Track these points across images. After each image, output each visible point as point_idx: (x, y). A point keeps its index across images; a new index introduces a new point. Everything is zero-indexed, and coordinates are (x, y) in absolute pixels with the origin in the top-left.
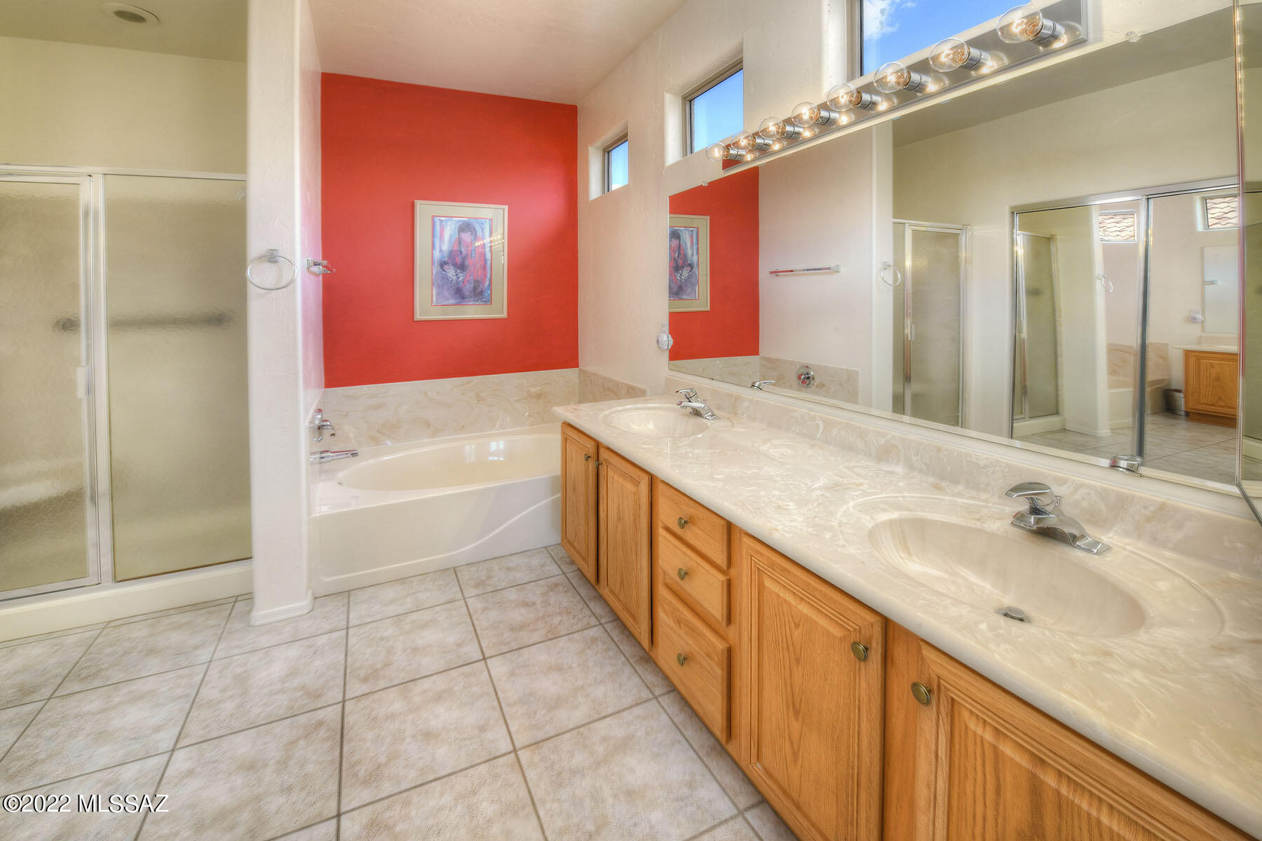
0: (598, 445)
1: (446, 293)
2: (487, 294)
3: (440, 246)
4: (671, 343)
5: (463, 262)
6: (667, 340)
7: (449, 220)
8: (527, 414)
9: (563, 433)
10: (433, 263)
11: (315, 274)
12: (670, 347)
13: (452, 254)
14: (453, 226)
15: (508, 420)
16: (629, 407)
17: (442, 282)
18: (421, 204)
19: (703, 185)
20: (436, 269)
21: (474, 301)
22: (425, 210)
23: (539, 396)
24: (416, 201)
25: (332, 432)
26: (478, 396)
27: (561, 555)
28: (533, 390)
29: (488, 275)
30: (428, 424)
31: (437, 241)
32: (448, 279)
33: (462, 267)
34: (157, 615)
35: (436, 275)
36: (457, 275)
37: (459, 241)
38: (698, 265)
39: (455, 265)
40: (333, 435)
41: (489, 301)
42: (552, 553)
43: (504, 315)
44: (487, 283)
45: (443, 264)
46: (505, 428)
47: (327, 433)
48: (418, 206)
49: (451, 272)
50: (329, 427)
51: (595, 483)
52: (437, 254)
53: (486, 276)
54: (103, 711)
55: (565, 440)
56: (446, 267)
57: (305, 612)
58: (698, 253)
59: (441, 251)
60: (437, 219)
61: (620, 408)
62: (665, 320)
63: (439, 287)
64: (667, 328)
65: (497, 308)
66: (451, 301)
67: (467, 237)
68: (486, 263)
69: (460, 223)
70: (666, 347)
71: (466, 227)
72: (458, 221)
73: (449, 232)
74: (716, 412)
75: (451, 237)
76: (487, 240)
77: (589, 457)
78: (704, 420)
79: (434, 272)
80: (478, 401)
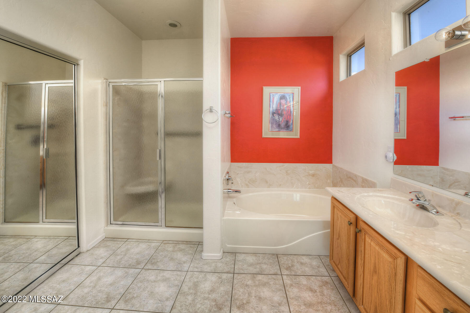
0: (357, 218)
1: (275, 126)
2: (291, 127)
3: (273, 106)
4: (395, 158)
5: (282, 113)
6: (392, 156)
7: (276, 94)
8: (307, 183)
9: (332, 203)
10: (270, 113)
11: (227, 117)
12: (394, 161)
13: (277, 110)
14: (278, 97)
15: (299, 185)
16: (371, 194)
17: (273, 121)
18: (265, 88)
19: (426, 61)
20: (271, 115)
21: (286, 130)
22: (267, 90)
23: (313, 175)
24: (263, 87)
25: (232, 182)
26: (287, 172)
27: (327, 264)
28: (311, 172)
29: (292, 118)
30: (267, 182)
31: (271, 104)
32: (275, 120)
33: (280, 115)
34: (176, 242)
35: (271, 118)
36: (279, 118)
37: (280, 104)
38: (399, 114)
39: (279, 114)
40: (233, 183)
41: (292, 130)
42: (323, 261)
43: (298, 137)
44: (291, 122)
45: (273, 114)
46: (298, 188)
47: (230, 182)
48: (264, 88)
49: (276, 117)
50: (231, 180)
51: (354, 239)
52: (271, 109)
53: (291, 119)
54: (155, 281)
55: (333, 207)
56: (275, 115)
57: (219, 258)
58: (399, 107)
59: (273, 108)
60: (271, 94)
61: (366, 194)
62: (392, 145)
63: (272, 124)
64: (392, 149)
65: (295, 133)
66: (277, 130)
67: (283, 101)
68: (291, 113)
69: (281, 95)
70: (392, 160)
71: (283, 97)
72: (280, 95)
73: (276, 99)
74: (439, 210)
75: (277, 102)
76: (292, 103)
77: (351, 223)
78: (431, 214)
79: (270, 117)
80: (287, 175)
